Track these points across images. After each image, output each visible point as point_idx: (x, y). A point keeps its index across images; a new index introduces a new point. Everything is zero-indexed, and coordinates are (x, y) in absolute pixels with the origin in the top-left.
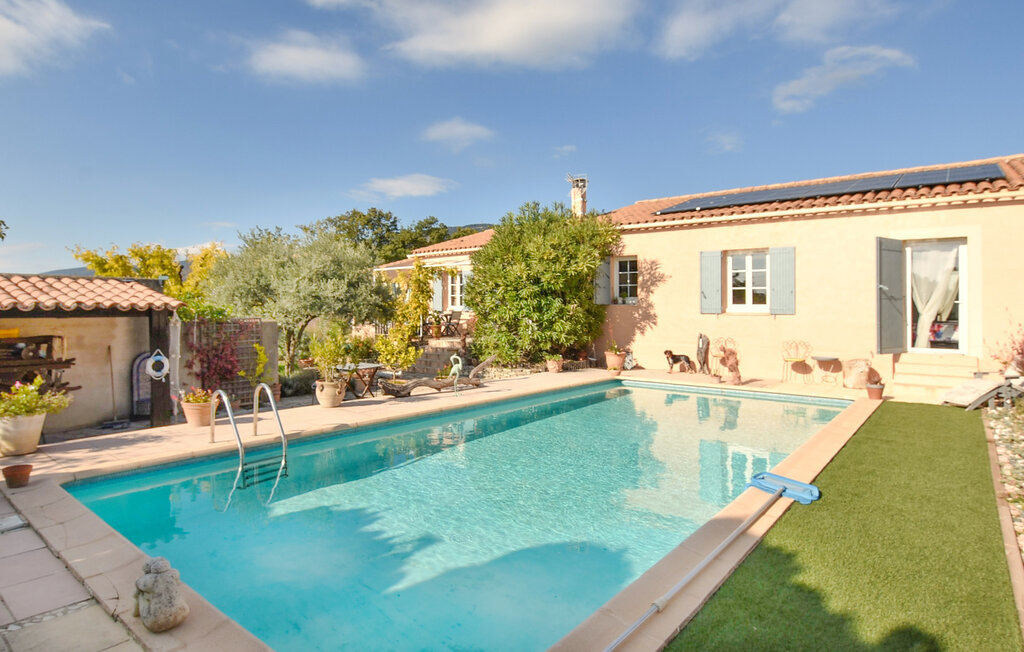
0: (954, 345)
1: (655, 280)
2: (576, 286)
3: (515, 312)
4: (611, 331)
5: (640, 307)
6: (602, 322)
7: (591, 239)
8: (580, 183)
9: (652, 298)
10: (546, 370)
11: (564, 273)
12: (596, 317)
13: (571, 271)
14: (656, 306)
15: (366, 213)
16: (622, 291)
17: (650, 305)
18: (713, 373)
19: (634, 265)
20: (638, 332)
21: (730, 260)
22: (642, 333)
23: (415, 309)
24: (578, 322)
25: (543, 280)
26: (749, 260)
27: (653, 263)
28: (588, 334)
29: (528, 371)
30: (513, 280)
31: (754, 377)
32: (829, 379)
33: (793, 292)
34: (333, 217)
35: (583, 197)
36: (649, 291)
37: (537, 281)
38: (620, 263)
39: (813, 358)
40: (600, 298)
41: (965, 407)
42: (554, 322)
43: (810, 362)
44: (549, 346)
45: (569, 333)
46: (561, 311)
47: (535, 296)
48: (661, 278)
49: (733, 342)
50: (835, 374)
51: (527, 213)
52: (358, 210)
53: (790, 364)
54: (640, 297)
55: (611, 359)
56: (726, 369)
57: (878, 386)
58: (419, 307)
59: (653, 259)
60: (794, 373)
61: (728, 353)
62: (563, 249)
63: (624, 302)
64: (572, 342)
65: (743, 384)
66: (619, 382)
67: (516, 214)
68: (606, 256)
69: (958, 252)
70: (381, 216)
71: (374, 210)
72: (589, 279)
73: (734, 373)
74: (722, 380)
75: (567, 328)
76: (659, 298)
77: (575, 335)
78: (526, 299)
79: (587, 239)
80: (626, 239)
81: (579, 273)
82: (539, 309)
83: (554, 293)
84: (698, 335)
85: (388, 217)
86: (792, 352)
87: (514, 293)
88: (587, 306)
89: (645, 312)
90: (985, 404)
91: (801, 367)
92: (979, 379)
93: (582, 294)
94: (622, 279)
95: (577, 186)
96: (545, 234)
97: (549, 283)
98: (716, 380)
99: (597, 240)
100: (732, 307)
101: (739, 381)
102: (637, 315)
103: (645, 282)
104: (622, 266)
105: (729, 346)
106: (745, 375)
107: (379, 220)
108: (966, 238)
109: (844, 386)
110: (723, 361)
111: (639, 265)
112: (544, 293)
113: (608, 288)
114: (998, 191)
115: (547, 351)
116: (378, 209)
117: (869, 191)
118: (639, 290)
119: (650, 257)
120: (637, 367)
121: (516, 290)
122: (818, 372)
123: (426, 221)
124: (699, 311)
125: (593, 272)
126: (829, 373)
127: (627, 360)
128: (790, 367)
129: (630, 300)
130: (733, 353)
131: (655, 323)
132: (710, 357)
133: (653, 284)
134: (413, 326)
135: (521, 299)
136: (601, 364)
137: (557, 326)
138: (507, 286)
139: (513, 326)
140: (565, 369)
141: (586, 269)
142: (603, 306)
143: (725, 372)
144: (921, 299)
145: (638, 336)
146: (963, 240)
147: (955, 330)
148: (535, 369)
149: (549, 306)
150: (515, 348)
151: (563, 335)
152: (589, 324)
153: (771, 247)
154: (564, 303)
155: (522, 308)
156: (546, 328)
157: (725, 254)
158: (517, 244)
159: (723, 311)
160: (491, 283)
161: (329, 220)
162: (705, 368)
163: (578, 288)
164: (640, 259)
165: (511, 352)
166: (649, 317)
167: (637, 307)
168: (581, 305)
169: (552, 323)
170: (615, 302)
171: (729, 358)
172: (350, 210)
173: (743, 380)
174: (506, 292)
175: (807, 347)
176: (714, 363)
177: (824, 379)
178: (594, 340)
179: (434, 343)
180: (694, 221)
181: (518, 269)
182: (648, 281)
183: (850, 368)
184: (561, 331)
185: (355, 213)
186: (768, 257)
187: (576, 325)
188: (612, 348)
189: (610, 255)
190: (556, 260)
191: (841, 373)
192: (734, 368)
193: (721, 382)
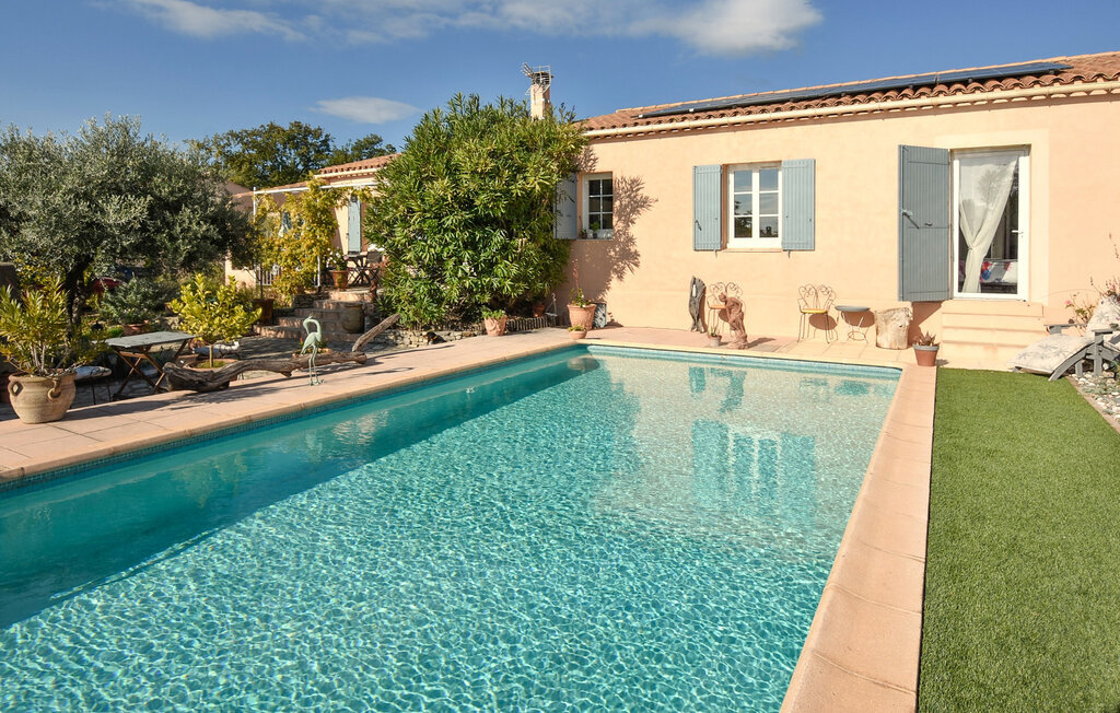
0: (1011, 288)
1: (638, 204)
2: (527, 212)
3: (438, 249)
4: (576, 275)
5: (617, 242)
6: (564, 263)
7: (546, 146)
8: (542, 78)
9: (633, 230)
10: (484, 332)
11: (507, 193)
12: (556, 256)
13: (516, 190)
14: (637, 242)
15: (287, 128)
16: (593, 219)
17: (630, 240)
18: (710, 331)
19: (608, 185)
20: (614, 276)
21: (731, 177)
22: (620, 278)
23: (309, 248)
24: (528, 264)
25: (477, 202)
26: (756, 177)
27: (633, 181)
28: (543, 280)
29: (458, 334)
30: (432, 201)
31: (762, 335)
32: (856, 336)
33: (812, 220)
34: (237, 130)
35: (546, 95)
36: (628, 222)
37: (468, 204)
38: (591, 183)
39: (837, 308)
40: (562, 231)
41: (1048, 376)
42: (497, 263)
43: (833, 314)
44: (487, 298)
45: (516, 279)
46: (505, 247)
47: (466, 225)
48: (644, 203)
49: (735, 288)
50: (863, 330)
51: (459, 108)
52: (277, 124)
53: (808, 316)
54: (616, 229)
55: (577, 314)
56: (727, 325)
57: (930, 348)
58: (314, 244)
59: (634, 176)
60: (812, 328)
61: (730, 304)
62: (507, 159)
63: (595, 236)
64: (520, 292)
65: (750, 346)
66: (583, 348)
67: (446, 112)
68: (570, 169)
69: (1017, 165)
70: (308, 132)
71: (298, 125)
72: (545, 202)
73: (738, 332)
74: (722, 341)
75: (514, 271)
76: (642, 231)
77: (525, 282)
78: (453, 231)
79: (541, 144)
80: (598, 149)
81: (529, 193)
82: (471, 244)
83: (495, 222)
84: (690, 279)
85: (317, 133)
86: (811, 300)
87: (435, 222)
88: (542, 241)
89: (623, 249)
90: (1071, 371)
91: (822, 321)
92: (1056, 335)
93: (534, 223)
94: (593, 205)
95: (538, 81)
96: (481, 138)
97: (486, 207)
98: (713, 342)
99: (555, 148)
100: (735, 243)
101: (746, 344)
102: (612, 253)
103: (623, 208)
104: (594, 187)
105: (731, 294)
106: (753, 332)
107: (305, 137)
108: (1029, 146)
109: (877, 345)
110: (724, 314)
111: (615, 185)
112: (479, 222)
113: (574, 215)
114: (1072, 82)
115: (486, 304)
116: (304, 124)
117: (907, 87)
118: (615, 219)
119: (630, 175)
120: (612, 324)
121: (438, 217)
122: (843, 327)
123: (367, 140)
124: (692, 248)
125: (550, 194)
126: (856, 328)
127: (600, 314)
128: (807, 321)
129: (603, 234)
130: (737, 304)
131: (637, 265)
132: (706, 309)
133: (634, 210)
134: (307, 273)
135: (446, 230)
136: (562, 322)
137: (499, 270)
138: (425, 211)
139: (435, 271)
140: (511, 330)
141: (538, 187)
142: (567, 242)
143: (725, 329)
144: (971, 228)
145: (614, 282)
146: (1026, 149)
147: (1006, 269)
148: (468, 332)
149: (487, 241)
150: (440, 301)
151: (508, 282)
152: (546, 265)
153: (783, 160)
154: (511, 236)
155: (447, 244)
156: (483, 271)
157: (725, 168)
158: (441, 151)
159: (723, 247)
160: (401, 208)
161: (232, 134)
162: (700, 324)
163: (529, 215)
164: (617, 176)
165: (433, 308)
166: (630, 257)
167: (612, 243)
168: (532, 239)
169: (491, 264)
170: (583, 235)
171: (732, 310)
172: (266, 123)
173: (749, 342)
174: (424, 221)
175: (829, 292)
176: (711, 318)
177: (850, 336)
178: (554, 288)
179: (336, 296)
180: (686, 124)
181: (440, 187)
182: (626, 206)
183: (886, 321)
184: (505, 276)
185: (272, 127)
186: (780, 174)
187: (526, 267)
188: (577, 299)
189: (575, 170)
190: (495, 173)
191: (873, 328)
192: (738, 325)
193: (721, 344)
